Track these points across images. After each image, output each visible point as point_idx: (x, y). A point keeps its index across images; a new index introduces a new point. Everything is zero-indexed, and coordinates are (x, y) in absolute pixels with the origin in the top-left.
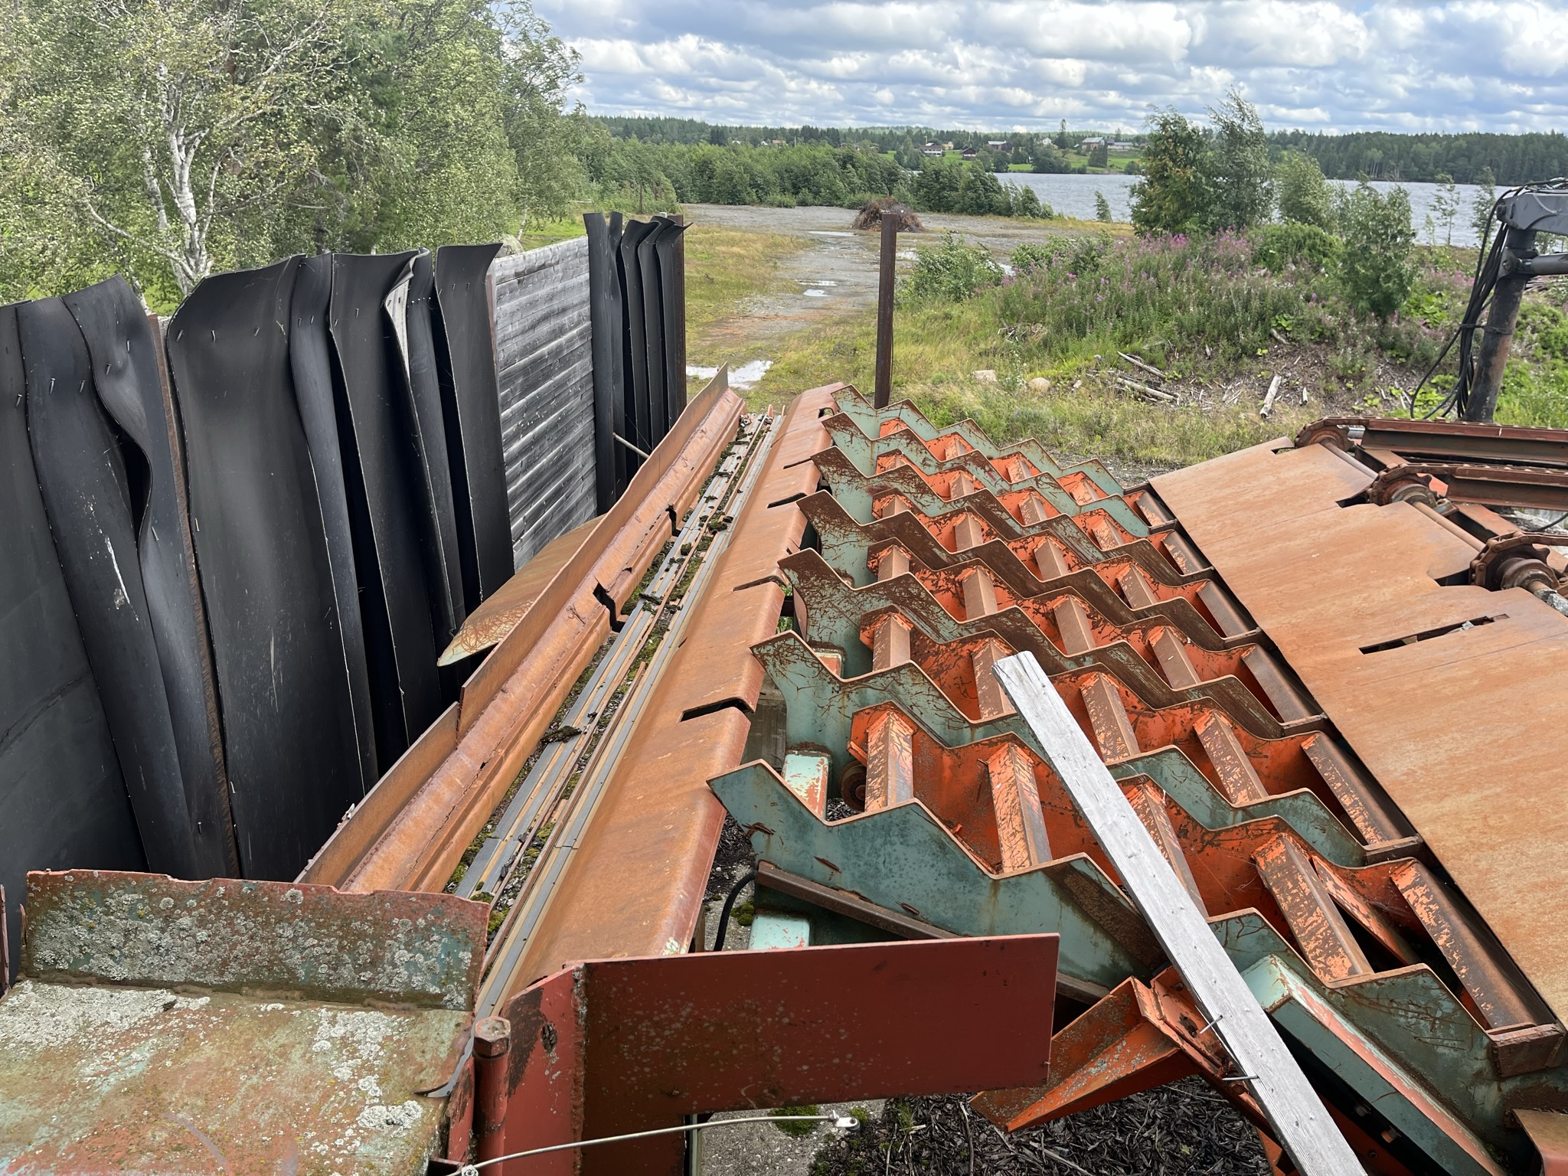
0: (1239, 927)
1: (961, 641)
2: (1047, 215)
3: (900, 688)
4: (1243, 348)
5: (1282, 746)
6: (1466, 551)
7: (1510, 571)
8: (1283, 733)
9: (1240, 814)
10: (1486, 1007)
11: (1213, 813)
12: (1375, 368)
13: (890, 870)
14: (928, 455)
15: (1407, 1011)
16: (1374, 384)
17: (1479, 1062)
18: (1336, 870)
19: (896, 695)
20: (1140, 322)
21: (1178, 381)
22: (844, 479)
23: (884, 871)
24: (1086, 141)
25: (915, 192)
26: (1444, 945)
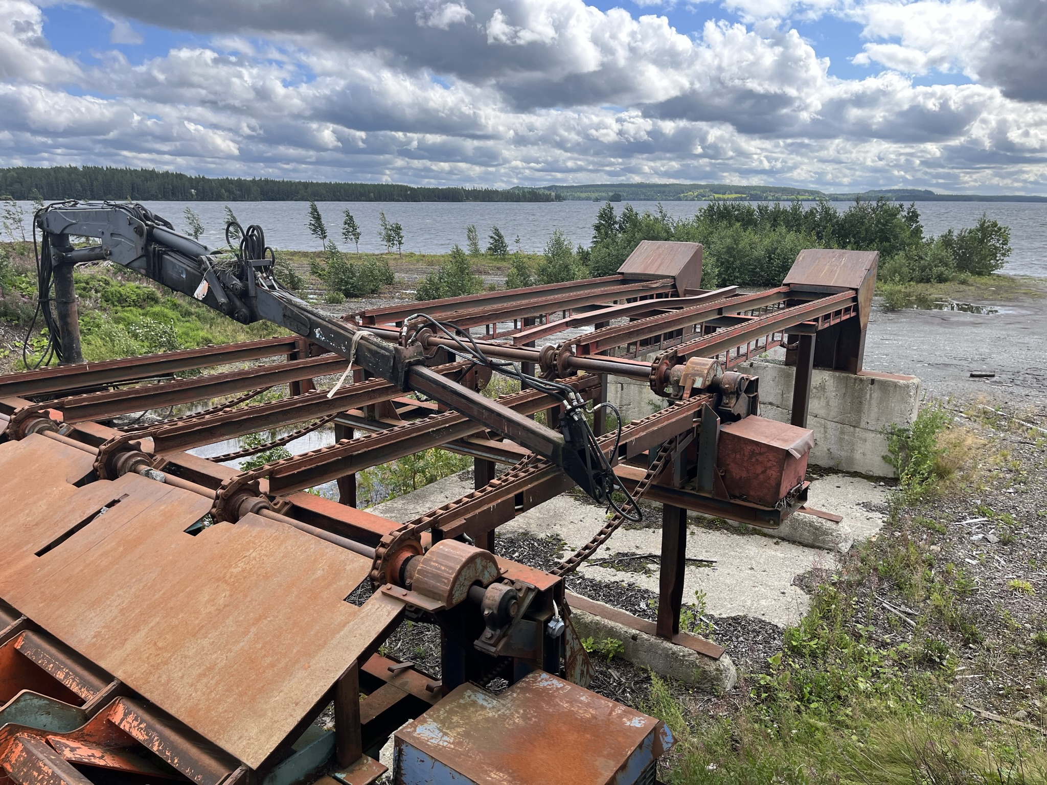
6: (88, 457)
7: (120, 463)
10: (198, 779)
18: (67, 736)
26: (158, 750)
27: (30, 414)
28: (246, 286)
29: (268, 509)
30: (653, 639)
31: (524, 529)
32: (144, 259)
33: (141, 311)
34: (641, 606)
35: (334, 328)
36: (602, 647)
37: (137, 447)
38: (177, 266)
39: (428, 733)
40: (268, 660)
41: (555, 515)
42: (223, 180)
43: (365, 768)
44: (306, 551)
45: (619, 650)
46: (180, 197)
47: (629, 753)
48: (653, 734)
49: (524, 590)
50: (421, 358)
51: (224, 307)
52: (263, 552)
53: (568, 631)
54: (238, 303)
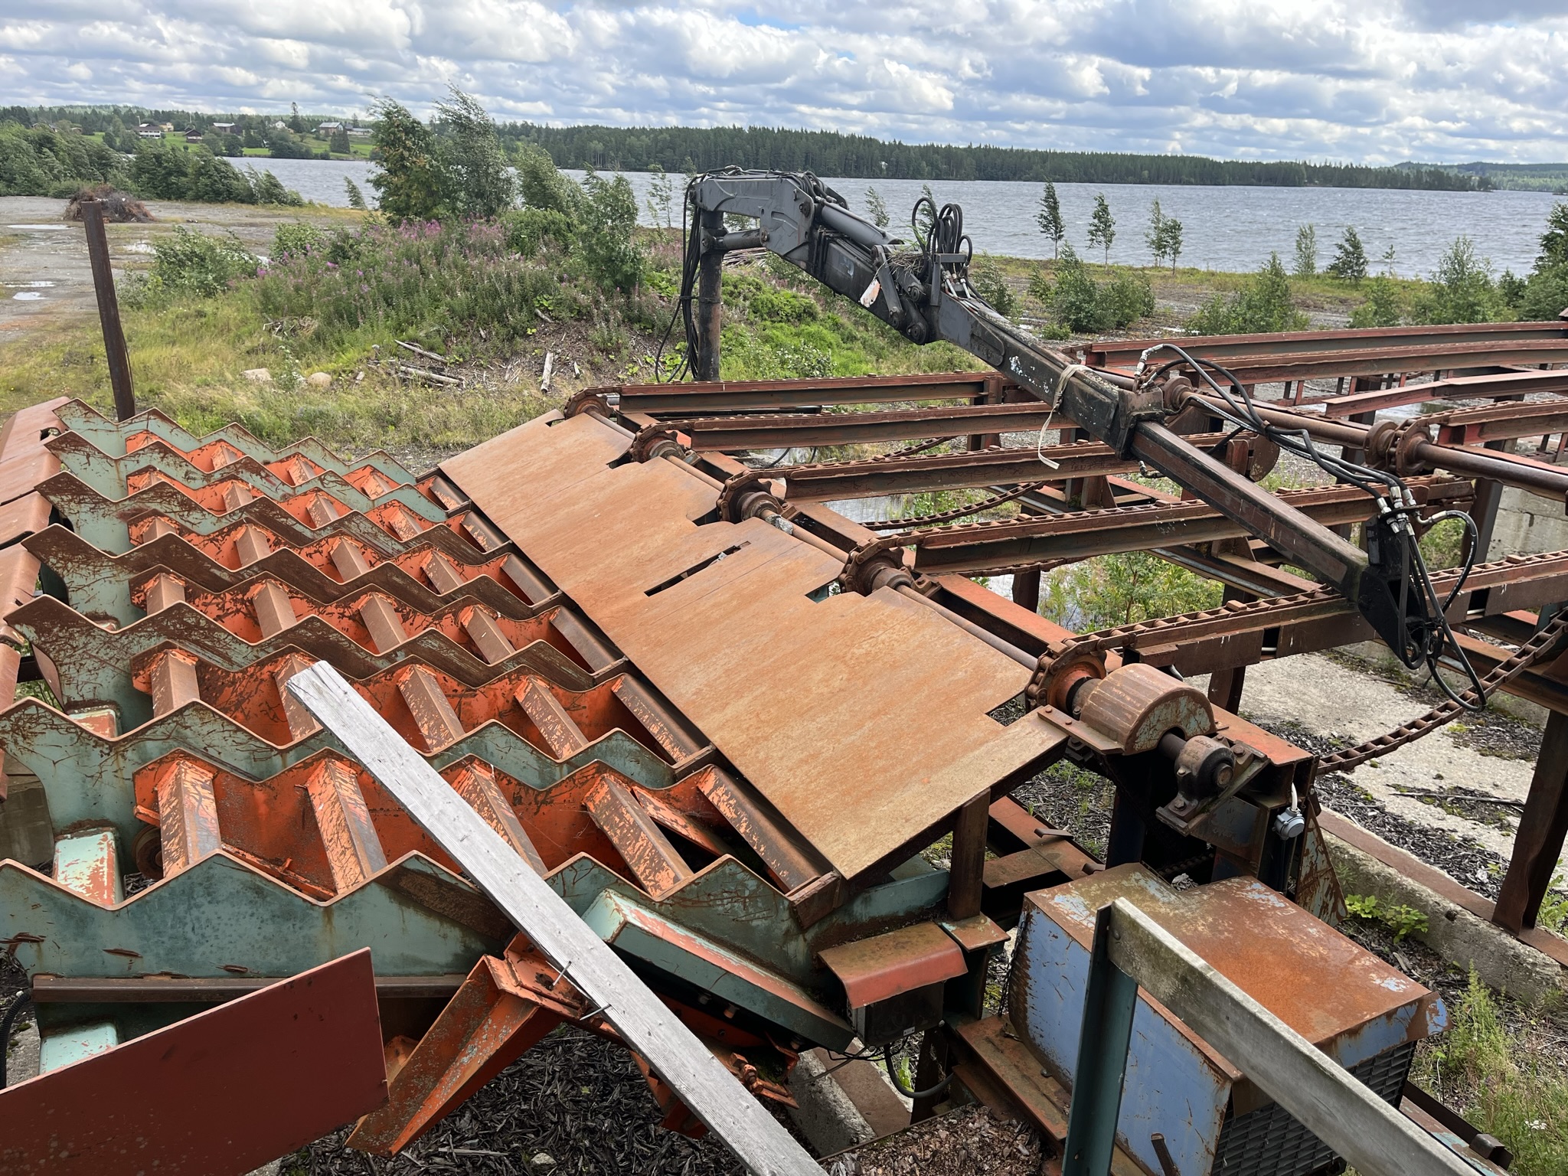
0: (573, 873)
1: (258, 664)
2: (296, 203)
3: (188, 732)
4: (514, 328)
5: (596, 693)
6: (710, 492)
7: (745, 505)
8: (595, 682)
9: (565, 767)
10: (783, 874)
11: (541, 774)
12: (628, 339)
13: (203, 936)
14: (190, 468)
15: (722, 900)
16: (631, 354)
17: (785, 923)
18: (654, 793)
19: (184, 741)
20: (412, 308)
21: (461, 365)
22: (85, 508)
23: (194, 938)
24: (323, 125)
25: (136, 178)
26: (745, 833)
27: (657, 434)
28: (928, 291)
29: (909, 586)
30: (1483, 926)
31: (1293, 716)
32: (807, 248)
33: (794, 330)
34: (1479, 875)
35: (1038, 357)
36: (1388, 917)
37: (767, 487)
38: (845, 259)
39: (1068, 906)
40: (881, 763)
41: (1354, 708)
42: (927, 148)
43: (980, 928)
44: (947, 644)
45: (1418, 927)
46: (865, 173)
47: (1368, 1017)
48: (1415, 1007)
49: (1246, 757)
50: (1157, 412)
51: (895, 318)
52: (895, 636)
53: (1310, 837)
54: (914, 314)
